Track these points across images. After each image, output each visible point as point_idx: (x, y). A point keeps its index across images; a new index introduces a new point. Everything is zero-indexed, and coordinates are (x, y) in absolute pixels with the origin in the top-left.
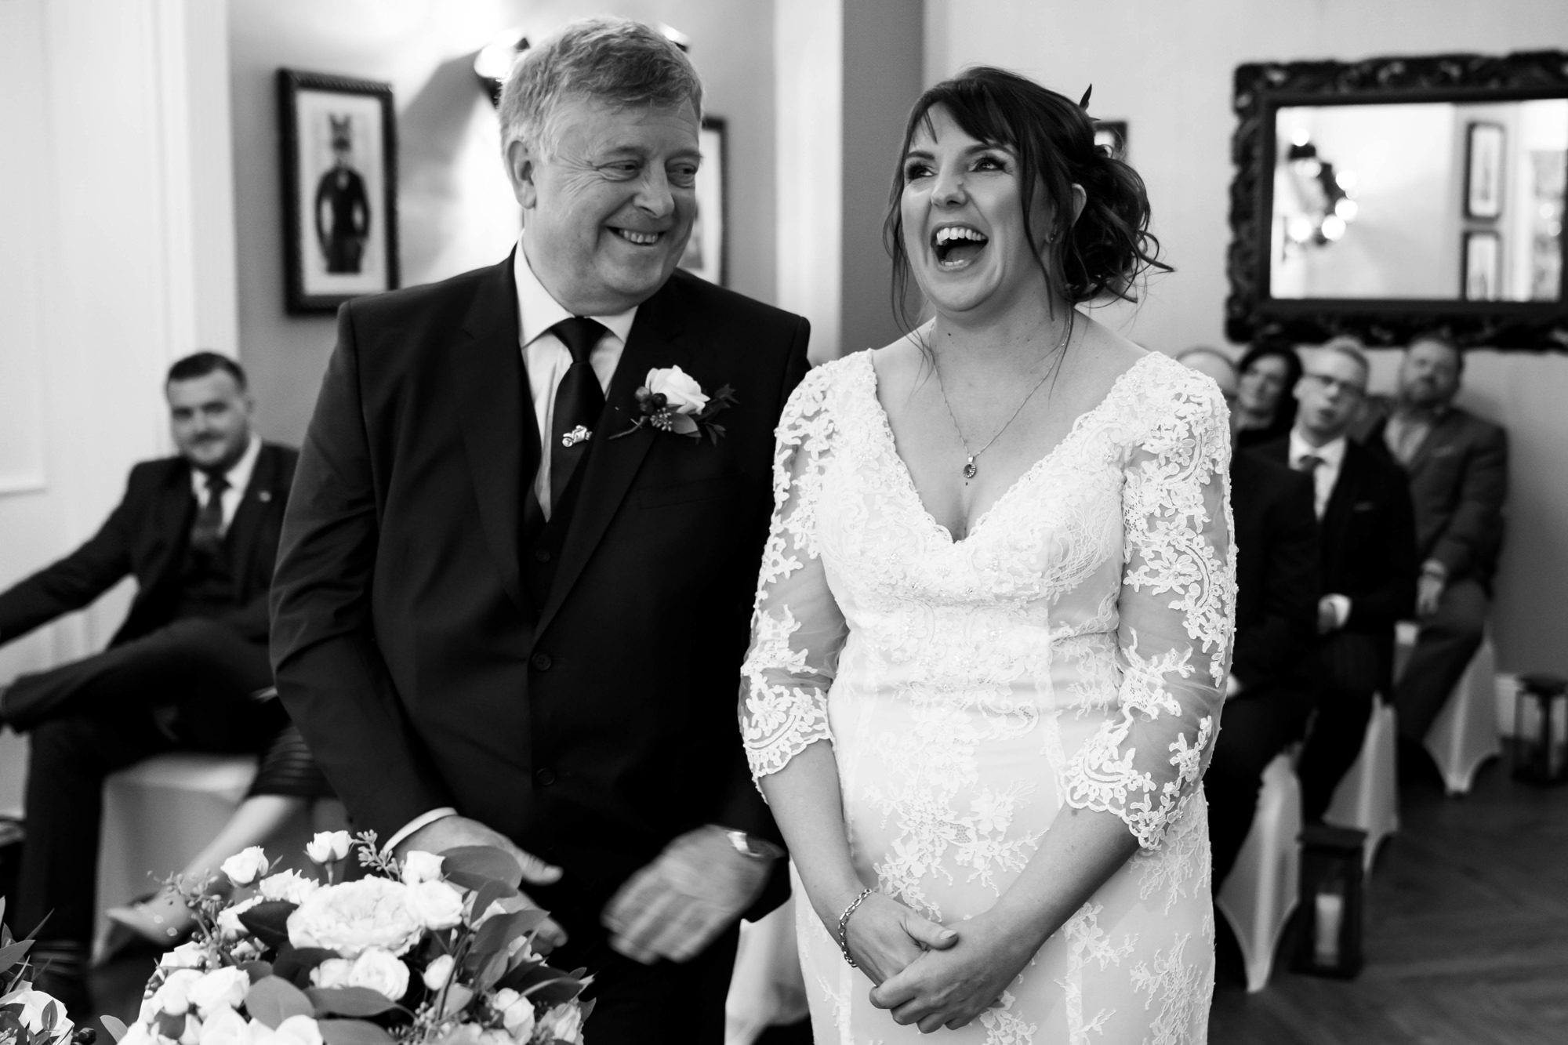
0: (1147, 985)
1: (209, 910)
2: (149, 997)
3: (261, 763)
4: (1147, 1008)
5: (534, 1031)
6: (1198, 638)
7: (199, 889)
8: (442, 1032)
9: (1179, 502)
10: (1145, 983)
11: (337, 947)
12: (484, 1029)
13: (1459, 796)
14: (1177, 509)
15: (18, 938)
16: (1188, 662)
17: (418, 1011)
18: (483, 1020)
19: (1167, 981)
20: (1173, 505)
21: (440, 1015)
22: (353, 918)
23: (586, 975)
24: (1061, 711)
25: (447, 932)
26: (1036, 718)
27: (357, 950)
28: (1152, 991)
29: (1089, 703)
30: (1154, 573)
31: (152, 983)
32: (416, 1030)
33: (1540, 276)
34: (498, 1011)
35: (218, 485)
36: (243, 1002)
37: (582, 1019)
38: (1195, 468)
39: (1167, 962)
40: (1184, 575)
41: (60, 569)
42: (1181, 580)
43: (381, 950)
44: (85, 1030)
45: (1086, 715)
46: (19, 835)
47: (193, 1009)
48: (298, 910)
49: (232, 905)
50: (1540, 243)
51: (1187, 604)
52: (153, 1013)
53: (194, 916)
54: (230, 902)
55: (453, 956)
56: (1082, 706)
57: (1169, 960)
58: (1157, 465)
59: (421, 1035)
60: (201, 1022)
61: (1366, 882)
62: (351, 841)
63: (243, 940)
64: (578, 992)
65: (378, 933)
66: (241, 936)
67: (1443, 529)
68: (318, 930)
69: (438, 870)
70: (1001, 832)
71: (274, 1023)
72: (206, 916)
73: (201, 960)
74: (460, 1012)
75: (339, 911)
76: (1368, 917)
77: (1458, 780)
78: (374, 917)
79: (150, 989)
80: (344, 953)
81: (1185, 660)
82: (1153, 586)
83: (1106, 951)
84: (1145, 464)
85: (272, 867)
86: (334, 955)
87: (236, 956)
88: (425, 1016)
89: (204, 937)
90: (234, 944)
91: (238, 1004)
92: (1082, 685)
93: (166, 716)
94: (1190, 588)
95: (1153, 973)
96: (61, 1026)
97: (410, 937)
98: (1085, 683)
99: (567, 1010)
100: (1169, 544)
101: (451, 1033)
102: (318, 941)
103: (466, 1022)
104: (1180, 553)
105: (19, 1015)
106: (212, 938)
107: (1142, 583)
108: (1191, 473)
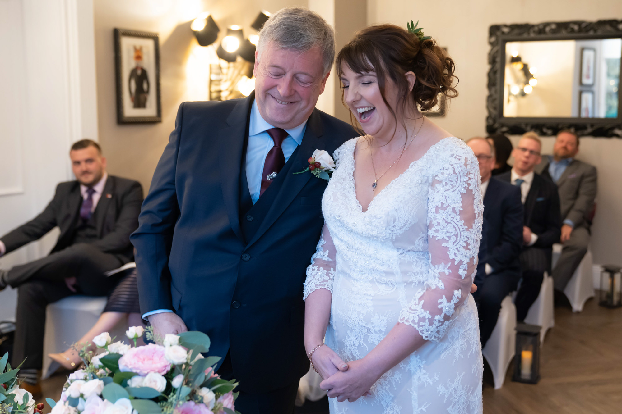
0: (445, 394)
1: (88, 357)
2: (65, 391)
3: (108, 299)
4: (445, 403)
5: (215, 404)
6: (453, 259)
7: (84, 349)
8: (179, 404)
9: (449, 202)
10: (443, 393)
11: (138, 371)
12: (196, 403)
13: (578, 313)
14: (449, 204)
15: (13, 368)
16: (448, 268)
17: (170, 396)
18: (195, 400)
19: (454, 392)
20: (447, 202)
21: (178, 398)
22: (144, 360)
23: (235, 382)
24: (405, 283)
25: (181, 366)
26: (396, 286)
27: (146, 372)
28: (447, 396)
29: (417, 280)
30: (437, 231)
31: (66, 385)
32: (169, 403)
33: (609, 108)
34: (201, 396)
35: (91, 191)
36: (101, 393)
37: (234, 399)
38: (458, 187)
39: (453, 384)
40: (449, 232)
41: (29, 224)
42: (448, 234)
43: (155, 372)
44: (40, 404)
45: (417, 285)
46: (13, 328)
47: (82, 396)
48: (123, 357)
49: (97, 355)
50: (609, 95)
51: (450, 245)
52: (66, 397)
53: (82, 360)
54: (96, 354)
55: (184, 374)
56: (414, 282)
57: (454, 383)
58: (442, 185)
59: (171, 405)
60: (85, 400)
61: (541, 346)
62: (143, 330)
63: (101, 368)
64: (232, 388)
65: (154, 366)
66: (100, 367)
67: (572, 207)
68: (131, 365)
69: (177, 341)
70: (383, 331)
71: (113, 401)
72: (87, 359)
73: (85, 376)
74: (186, 397)
75: (138, 357)
76: (542, 360)
77: (577, 306)
78: (152, 360)
79: (65, 388)
80: (141, 374)
81: (447, 268)
82: (437, 236)
83: (427, 379)
84: (437, 185)
85: (113, 340)
86: (137, 374)
87: (98, 375)
88: (172, 398)
89: (86, 368)
90: (98, 370)
91: (99, 393)
92: (414, 273)
93: (71, 282)
94: (451, 238)
95: (447, 388)
96: (30, 402)
97: (167, 368)
98: (415, 272)
99: (228, 396)
100: (444, 219)
101: (183, 404)
102: (131, 369)
103: (189, 400)
104: (448, 223)
105: (14, 398)
106: (89, 368)
107: (433, 235)
108: (456, 189)
